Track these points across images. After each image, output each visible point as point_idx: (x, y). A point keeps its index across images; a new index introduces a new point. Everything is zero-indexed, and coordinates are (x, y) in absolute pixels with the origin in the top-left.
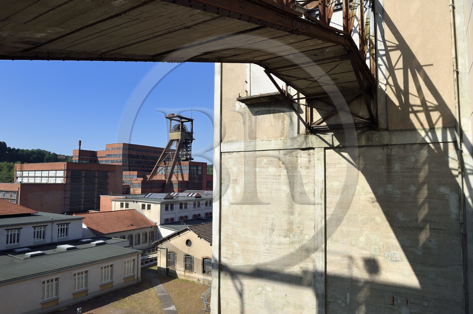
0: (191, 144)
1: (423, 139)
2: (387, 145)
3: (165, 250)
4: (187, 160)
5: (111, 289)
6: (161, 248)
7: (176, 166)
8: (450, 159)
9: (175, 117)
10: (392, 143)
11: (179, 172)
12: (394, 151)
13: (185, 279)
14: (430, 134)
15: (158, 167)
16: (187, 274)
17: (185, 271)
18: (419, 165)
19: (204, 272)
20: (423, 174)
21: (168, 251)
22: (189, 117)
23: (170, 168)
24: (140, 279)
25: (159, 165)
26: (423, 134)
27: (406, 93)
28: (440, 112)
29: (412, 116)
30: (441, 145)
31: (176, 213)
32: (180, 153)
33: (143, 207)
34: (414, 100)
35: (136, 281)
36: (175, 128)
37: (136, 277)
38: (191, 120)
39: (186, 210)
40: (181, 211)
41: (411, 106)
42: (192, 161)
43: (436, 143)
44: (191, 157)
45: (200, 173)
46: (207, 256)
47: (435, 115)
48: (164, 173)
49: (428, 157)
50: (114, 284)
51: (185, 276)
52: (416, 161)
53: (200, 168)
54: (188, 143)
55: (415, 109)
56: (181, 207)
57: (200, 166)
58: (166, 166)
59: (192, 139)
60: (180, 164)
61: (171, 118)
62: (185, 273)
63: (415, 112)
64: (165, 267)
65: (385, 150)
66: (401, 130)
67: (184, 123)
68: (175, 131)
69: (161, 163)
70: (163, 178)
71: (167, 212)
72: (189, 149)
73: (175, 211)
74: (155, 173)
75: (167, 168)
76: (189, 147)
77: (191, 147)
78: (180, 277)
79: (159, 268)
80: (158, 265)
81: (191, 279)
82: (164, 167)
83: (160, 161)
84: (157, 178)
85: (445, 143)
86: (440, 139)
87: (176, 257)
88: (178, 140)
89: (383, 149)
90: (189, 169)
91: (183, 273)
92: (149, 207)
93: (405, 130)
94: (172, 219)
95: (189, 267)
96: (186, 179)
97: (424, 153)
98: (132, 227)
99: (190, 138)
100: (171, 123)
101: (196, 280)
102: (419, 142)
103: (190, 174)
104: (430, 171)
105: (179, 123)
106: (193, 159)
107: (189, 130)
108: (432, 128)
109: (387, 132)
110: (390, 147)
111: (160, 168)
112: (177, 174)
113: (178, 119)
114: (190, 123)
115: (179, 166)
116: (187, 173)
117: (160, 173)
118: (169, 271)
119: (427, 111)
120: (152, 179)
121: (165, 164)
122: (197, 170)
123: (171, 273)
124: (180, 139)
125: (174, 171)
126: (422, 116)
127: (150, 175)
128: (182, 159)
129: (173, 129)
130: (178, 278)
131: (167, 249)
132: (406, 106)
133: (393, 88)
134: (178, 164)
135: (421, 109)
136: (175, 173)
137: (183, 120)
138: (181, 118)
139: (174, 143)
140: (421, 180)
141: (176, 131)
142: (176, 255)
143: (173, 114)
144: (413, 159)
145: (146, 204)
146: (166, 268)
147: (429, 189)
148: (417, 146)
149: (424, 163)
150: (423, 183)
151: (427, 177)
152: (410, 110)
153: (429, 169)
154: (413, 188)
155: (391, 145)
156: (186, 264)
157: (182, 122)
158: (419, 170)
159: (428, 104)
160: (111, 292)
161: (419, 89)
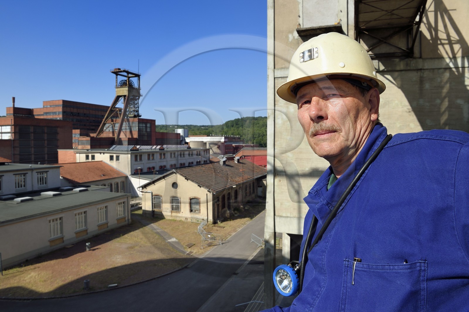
0: (138, 101)
1: (448, 64)
2: (421, 69)
3: (150, 194)
4: (135, 116)
5: (107, 229)
6: (145, 192)
7: (124, 123)
8: (466, 79)
9: (121, 72)
10: (425, 68)
11: (127, 129)
12: (426, 74)
13: (172, 219)
14: (453, 60)
15: (104, 124)
16: (174, 214)
17: (171, 211)
18: (443, 84)
19: (191, 211)
20: (445, 91)
21: (153, 194)
22: (136, 72)
23: (117, 126)
24: (130, 221)
25: (106, 122)
26: (448, 60)
27: (436, 30)
28: (461, 45)
29: (440, 47)
30: (461, 69)
31: (145, 164)
32: (128, 110)
33: (111, 158)
34: (442, 35)
35: (126, 223)
36: (121, 83)
37: (127, 219)
38: (138, 76)
39: (153, 161)
40: (149, 162)
41: (440, 40)
42: (139, 118)
43: (457, 68)
44: (138, 114)
45: (148, 130)
46: (194, 197)
47: (457, 47)
48: (111, 130)
49: (449, 78)
50: (109, 224)
51: (172, 216)
52: (441, 82)
53: (148, 125)
54: (135, 100)
55: (443, 42)
56: (149, 159)
57: (149, 123)
58: (113, 123)
59: (139, 95)
60: (128, 121)
61: (117, 73)
62: (172, 214)
63: (443, 44)
64: (151, 209)
65: (419, 73)
66: (431, 58)
67: (131, 79)
68: (121, 87)
69: (108, 120)
70: (111, 135)
71: (136, 163)
72: (136, 106)
73: (143, 162)
74: (102, 131)
75: (115, 125)
76: (136, 104)
77: (138, 103)
78: (167, 218)
79: (145, 211)
80: (143, 208)
81: (178, 219)
82: (112, 124)
83: (107, 118)
84: (104, 135)
85: (463, 67)
86: (460, 65)
87: (162, 199)
88: (125, 96)
89: (417, 73)
90: (138, 126)
91: (169, 214)
92: (118, 158)
93: (434, 58)
94: (141, 170)
95: (175, 207)
96: (136, 136)
97: (447, 75)
98: (104, 177)
99: (137, 94)
100: (117, 78)
101: (183, 219)
102: (443, 67)
103: (139, 130)
104: (451, 88)
105: (126, 78)
106: (140, 116)
107: (136, 85)
108: (454, 57)
109: (421, 60)
110: (423, 71)
111: (107, 125)
112: (126, 132)
113: (125, 74)
114: (136, 78)
115: (127, 123)
116: (136, 130)
117: (108, 130)
118: (155, 213)
119: (451, 43)
120: (99, 136)
121: (112, 121)
122: (146, 127)
123: (157, 214)
124: (127, 95)
125: (123, 128)
126: (447, 47)
127: (97, 132)
128: (129, 116)
129: (120, 84)
130: (165, 218)
131: (152, 193)
132: (435, 39)
133: (427, 25)
134: (127, 121)
135: (447, 42)
136: (124, 130)
137: (130, 75)
138: (128, 73)
139: (121, 99)
140: (444, 95)
141: (123, 87)
142: (162, 197)
143: (119, 69)
144: (439, 80)
145: (115, 155)
146: (152, 211)
147: (449, 101)
148: (442, 70)
149: (446, 82)
150: (445, 97)
151: (448, 93)
152: (439, 42)
153: (450, 87)
154: (438, 101)
155: (424, 69)
156: (172, 205)
157: (129, 78)
158: (442, 87)
159: (452, 39)
160: (107, 232)
161: (445, 26)
